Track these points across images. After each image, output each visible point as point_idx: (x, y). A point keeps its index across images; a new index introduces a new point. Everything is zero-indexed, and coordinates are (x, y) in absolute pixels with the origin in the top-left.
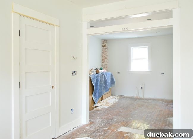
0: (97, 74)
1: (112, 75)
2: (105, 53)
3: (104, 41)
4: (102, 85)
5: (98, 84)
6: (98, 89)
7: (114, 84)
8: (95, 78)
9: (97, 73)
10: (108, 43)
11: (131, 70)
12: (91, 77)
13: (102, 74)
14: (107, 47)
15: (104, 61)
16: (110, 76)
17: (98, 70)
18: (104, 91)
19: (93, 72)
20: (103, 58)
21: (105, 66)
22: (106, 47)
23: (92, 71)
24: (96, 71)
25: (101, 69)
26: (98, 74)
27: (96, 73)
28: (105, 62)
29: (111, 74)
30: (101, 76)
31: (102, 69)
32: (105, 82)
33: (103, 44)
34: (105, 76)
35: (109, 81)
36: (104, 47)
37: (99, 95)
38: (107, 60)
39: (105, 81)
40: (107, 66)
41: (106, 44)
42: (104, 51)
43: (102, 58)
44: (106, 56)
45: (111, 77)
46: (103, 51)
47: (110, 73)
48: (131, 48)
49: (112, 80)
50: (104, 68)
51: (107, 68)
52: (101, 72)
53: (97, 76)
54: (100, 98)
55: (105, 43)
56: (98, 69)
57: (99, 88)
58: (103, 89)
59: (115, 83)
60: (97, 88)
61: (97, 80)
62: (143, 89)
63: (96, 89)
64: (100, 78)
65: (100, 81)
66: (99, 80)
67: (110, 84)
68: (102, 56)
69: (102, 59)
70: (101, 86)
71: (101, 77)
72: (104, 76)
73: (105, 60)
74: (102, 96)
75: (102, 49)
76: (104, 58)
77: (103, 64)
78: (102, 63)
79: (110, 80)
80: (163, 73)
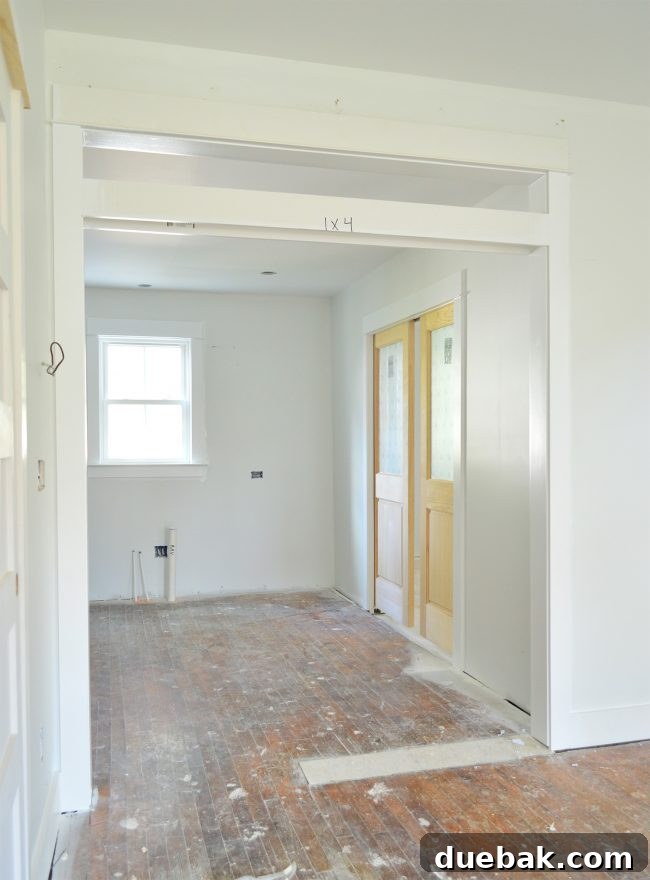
48: (102, 339)
80: (258, 473)
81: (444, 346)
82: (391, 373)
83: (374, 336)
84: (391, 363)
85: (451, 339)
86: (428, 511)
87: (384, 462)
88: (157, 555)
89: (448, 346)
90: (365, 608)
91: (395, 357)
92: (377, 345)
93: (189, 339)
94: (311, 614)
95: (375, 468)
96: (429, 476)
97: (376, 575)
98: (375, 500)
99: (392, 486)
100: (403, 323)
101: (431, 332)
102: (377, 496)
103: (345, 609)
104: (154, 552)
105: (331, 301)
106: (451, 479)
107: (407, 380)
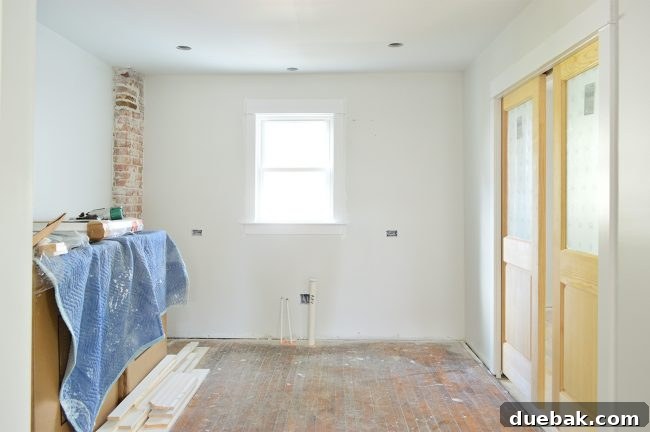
0: (92, 248)
1: (170, 246)
2: (132, 136)
3: (126, 75)
4: (120, 311)
5: (102, 311)
6: (100, 341)
7: (185, 292)
8: (77, 273)
9: (93, 241)
10: (145, 90)
11: (256, 222)
12: (51, 275)
13: (123, 243)
14: (142, 108)
15: (126, 176)
16: (163, 251)
17: (99, 219)
18: (134, 340)
19: (64, 235)
20: (120, 162)
21: (132, 202)
22: (134, 107)
23: (61, 227)
24: (83, 226)
25: (116, 216)
26: (96, 248)
27: (83, 239)
28: (132, 182)
29: (169, 241)
30: (117, 254)
31: (119, 218)
32: (142, 289)
33: (123, 89)
34: (142, 253)
35: (158, 277)
36: (124, 103)
37: (105, 373)
38: (140, 170)
39: (140, 284)
40: (140, 201)
41: (135, 94)
42: (125, 128)
43: (115, 159)
44: (134, 153)
45: (168, 258)
46: (121, 126)
47: (161, 235)
48: (259, 117)
49: (174, 270)
50: (128, 209)
51: (139, 209)
52: (115, 235)
53: (95, 259)
54: (112, 390)
55: (132, 88)
56: (95, 217)
57: (106, 330)
58: (130, 332)
59: (189, 287)
60: (95, 337)
61: (92, 288)
62: (313, 306)
63: (88, 346)
64: (108, 269)
65: (112, 284)
66: (105, 284)
67: (163, 291)
68: (116, 152)
69: (117, 168)
70: (115, 319)
71: (115, 264)
72: (137, 258)
73: (130, 170)
74: (125, 374)
75: (116, 115)
76: (124, 160)
77: (120, 190)
78: (117, 183)
79: (163, 272)
80: (392, 232)
81: (583, 95)
82: (520, 135)
83: (502, 99)
84: (519, 124)
85: (593, 85)
86: (563, 286)
87: (512, 226)
88: (303, 302)
89: (589, 94)
90: (493, 370)
91: (525, 117)
92: (505, 108)
93: (332, 115)
94: (435, 374)
95: (503, 231)
96: (564, 245)
97: (503, 340)
98: (503, 264)
99: (521, 252)
100: (533, 79)
101: (566, 82)
102: (505, 260)
103: (470, 370)
104: (299, 298)
105: (461, 74)
106: (595, 252)
107: (537, 140)
